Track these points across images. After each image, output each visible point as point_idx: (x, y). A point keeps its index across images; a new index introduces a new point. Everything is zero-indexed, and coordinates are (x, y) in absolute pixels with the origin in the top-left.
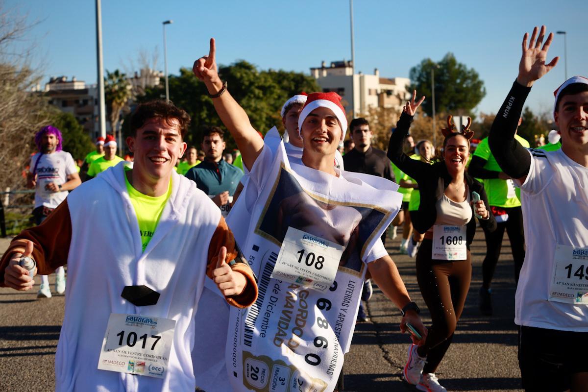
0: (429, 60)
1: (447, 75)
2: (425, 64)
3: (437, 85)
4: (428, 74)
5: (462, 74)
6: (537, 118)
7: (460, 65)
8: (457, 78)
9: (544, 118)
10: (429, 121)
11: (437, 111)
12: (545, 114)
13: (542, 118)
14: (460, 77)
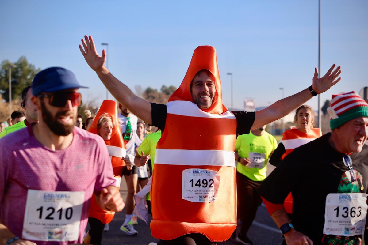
0: (7, 61)
1: (21, 72)
2: (4, 64)
3: (14, 80)
4: (7, 71)
5: (32, 72)
6: (85, 105)
7: (30, 66)
8: (28, 75)
9: (91, 105)
10: (7, 106)
11: (13, 98)
12: (91, 102)
13: (89, 105)
14: (31, 74)
